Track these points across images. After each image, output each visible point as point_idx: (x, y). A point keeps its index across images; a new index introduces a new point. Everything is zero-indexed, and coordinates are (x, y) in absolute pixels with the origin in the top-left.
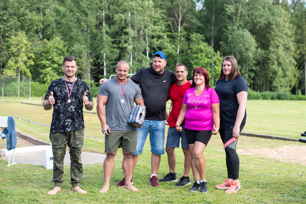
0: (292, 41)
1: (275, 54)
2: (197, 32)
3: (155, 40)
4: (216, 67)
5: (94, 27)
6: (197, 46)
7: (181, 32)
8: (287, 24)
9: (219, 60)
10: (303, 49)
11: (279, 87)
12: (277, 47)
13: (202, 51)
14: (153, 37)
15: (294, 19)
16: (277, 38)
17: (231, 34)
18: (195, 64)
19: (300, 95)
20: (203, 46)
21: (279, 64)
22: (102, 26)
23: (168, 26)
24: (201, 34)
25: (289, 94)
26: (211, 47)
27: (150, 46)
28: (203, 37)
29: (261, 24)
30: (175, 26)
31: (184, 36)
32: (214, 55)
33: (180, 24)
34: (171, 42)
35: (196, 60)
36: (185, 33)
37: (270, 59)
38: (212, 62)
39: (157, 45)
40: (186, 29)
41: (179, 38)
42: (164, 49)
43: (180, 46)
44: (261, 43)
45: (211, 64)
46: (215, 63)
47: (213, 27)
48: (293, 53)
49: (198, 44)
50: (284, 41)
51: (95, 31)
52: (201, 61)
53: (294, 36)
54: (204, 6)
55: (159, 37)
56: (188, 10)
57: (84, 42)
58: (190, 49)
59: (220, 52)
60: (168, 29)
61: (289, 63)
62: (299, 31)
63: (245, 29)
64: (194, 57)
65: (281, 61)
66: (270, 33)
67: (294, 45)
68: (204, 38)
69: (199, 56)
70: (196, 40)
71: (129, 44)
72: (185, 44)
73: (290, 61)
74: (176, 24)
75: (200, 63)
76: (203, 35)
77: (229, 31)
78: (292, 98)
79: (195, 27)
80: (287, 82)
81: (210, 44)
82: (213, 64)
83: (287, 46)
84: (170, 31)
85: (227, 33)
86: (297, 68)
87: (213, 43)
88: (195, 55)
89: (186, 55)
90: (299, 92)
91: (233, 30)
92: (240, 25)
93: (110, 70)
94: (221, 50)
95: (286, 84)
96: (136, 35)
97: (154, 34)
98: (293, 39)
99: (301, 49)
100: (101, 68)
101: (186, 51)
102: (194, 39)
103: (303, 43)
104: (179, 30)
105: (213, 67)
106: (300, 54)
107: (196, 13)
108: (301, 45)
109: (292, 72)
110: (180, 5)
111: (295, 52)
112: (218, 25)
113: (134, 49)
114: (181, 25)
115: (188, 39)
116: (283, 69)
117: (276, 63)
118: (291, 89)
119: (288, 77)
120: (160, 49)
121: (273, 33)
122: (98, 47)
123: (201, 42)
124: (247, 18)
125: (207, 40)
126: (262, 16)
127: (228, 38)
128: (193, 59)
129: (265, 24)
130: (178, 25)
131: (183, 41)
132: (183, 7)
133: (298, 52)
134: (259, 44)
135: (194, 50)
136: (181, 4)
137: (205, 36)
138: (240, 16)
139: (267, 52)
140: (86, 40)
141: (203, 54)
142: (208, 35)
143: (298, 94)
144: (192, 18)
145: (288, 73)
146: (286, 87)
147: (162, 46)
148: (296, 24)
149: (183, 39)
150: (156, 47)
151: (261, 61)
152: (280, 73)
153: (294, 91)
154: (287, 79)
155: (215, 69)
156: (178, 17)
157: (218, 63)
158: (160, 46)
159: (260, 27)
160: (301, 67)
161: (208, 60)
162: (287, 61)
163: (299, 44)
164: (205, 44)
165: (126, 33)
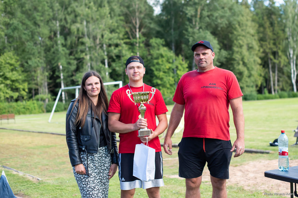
0: (255, 39)
1: (239, 53)
2: (157, 37)
3: (113, 48)
4: (178, 72)
5: (47, 39)
6: (158, 52)
7: (140, 38)
8: (249, 23)
9: (181, 65)
10: (267, 47)
11: (245, 87)
12: (241, 46)
13: (162, 56)
14: (110, 45)
15: (255, 17)
16: (241, 37)
17: (192, 36)
18: (157, 70)
19: (267, 94)
20: (164, 51)
21: (244, 64)
22: (56, 37)
23: (127, 33)
24: (161, 38)
25: (255, 93)
26: (172, 52)
27: (108, 55)
28: (163, 41)
29: (222, 26)
30: (133, 32)
31: (143, 42)
32: (176, 60)
33: (138, 30)
34: (129, 49)
35: (157, 66)
36: (144, 39)
37: (234, 60)
38: (174, 67)
39: (115, 54)
40: (144, 35)
41: (138, 45)
42: (123, 56)
43: (140, 53)
44: (223, 43)
45: (173, 69)
46: (177, 67)
47: (172, 30)
48: (256, 52)
49: (159, 49)
50: (247, 40)
51: (48, 43)
52: (163, 67)
53: (256, 35)
54: (162, 10)
55: (117, 45)
56: (145, 15)
57: (38, 55)
58: (150, 54)
59: (182, 56)
60: (126, 36)
61: (253, 62)
62: (262, 29)
63: (207, 31)
64: (155, 63)
65: (246, 61)
66: (232, 33)
67: (257, 44)
68: (164, 43)
69: (160, 61)
70: (156, 45)
71: (86, 55)
72: (144, 51)
73: (254, 61)
74: (134, 30)
75: (162, 69)
76: (163, 40)
77: (189, 33)
78: (259, 98)
79: (154, 32)
80: (253, 82)
81: (170, 48)
82: (175, 69)
83: (250, 46)
84: (129, 38)
85: (188, 36)
86: (262, 66)
87: (173, 47)
88: (155, 61)
89: (147, 61)
90: (266, 91)
91: (194, 33)
92: (201, 28)
93: (67, 82)
94: (183, 53)
95: (252, 84)
96: (92, 45)
97: (110, 42)
98: (256, 37)
99: (265, 47)
100: (58, 81)
101: (147, 58)
102: (154, 44)
103: (266, 41)
104: (138, 36)
105: (175, 71)
106: (264, 52)
107: (154, 18)
108: (264, 43)
109: (257, 72)
110: (136, 10)
111: (259, 51)
112: (179, 28)
113: (91, 59)
114: (140, 31)
115: (148, 45)
116: (248, 69)
117: (241, 63)
118: (258, 88)
119: (253, 76)
120: (119, 57)
121: (235, 33)
122: (53, 59)
123: (161, 47)
124: (207, 19)
125: (168, 45)
126: (222, 17)
127: (189, 41)
128: (154, 66)
129: (226, 24)
130: (136, 31)
131: (142, 47)
132: (141, 12)
133: (262, 50)
134: (222, 45)
135: (155, 56)
136: (138, 9)
137: (166, 41)
138: (200, 18)
139: (231, 52)
140: (39, 53)
141: (164, 59)
142: (168, 40)
143: (265, 93)
144: (150, 23)
145: (253, 73)
146: (252, 87)
147: (121, 55)
148: (258, 23)
149: (142, 45)
150: (113, 55)
151: (224, 63)
152: (246, 73)
153: (260, 91)
154: (252, 78)
155: (177, 74)
156: (136, 23)
157: (180, 67)
158: (118, 54)
159: (221, 28)
160: (266, 66)
161: (170, 65)
162: (252, 60)
163: (262, 42)
164: (165, 49)
165: (83, 43)
